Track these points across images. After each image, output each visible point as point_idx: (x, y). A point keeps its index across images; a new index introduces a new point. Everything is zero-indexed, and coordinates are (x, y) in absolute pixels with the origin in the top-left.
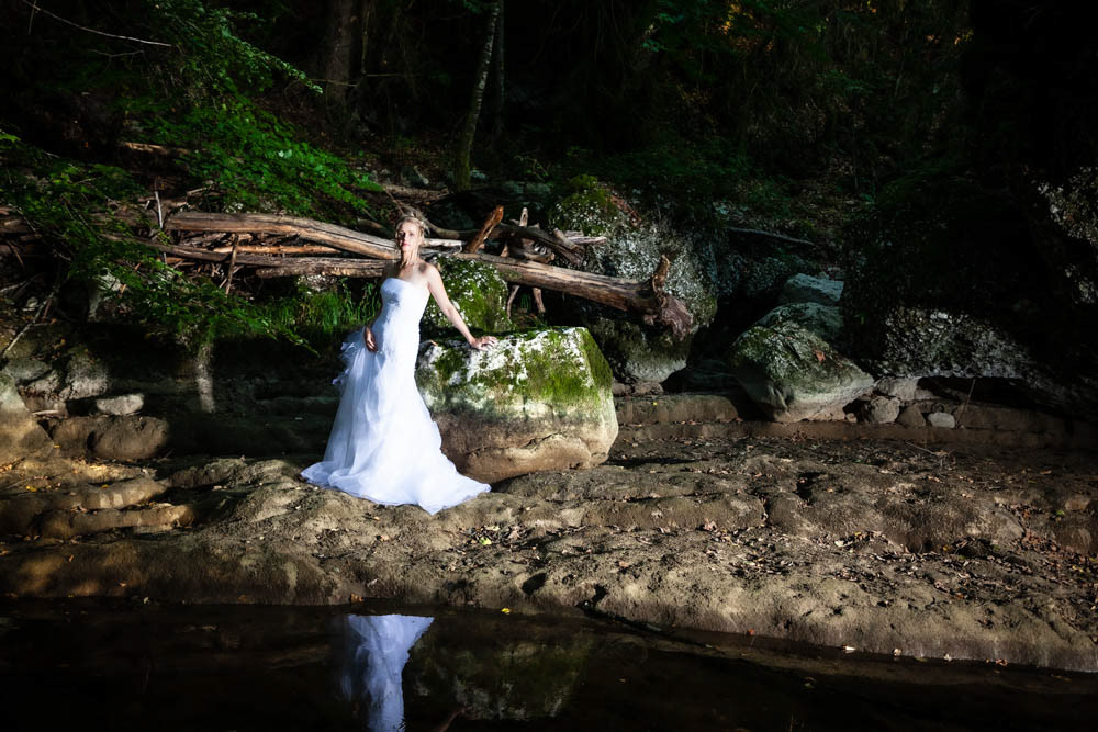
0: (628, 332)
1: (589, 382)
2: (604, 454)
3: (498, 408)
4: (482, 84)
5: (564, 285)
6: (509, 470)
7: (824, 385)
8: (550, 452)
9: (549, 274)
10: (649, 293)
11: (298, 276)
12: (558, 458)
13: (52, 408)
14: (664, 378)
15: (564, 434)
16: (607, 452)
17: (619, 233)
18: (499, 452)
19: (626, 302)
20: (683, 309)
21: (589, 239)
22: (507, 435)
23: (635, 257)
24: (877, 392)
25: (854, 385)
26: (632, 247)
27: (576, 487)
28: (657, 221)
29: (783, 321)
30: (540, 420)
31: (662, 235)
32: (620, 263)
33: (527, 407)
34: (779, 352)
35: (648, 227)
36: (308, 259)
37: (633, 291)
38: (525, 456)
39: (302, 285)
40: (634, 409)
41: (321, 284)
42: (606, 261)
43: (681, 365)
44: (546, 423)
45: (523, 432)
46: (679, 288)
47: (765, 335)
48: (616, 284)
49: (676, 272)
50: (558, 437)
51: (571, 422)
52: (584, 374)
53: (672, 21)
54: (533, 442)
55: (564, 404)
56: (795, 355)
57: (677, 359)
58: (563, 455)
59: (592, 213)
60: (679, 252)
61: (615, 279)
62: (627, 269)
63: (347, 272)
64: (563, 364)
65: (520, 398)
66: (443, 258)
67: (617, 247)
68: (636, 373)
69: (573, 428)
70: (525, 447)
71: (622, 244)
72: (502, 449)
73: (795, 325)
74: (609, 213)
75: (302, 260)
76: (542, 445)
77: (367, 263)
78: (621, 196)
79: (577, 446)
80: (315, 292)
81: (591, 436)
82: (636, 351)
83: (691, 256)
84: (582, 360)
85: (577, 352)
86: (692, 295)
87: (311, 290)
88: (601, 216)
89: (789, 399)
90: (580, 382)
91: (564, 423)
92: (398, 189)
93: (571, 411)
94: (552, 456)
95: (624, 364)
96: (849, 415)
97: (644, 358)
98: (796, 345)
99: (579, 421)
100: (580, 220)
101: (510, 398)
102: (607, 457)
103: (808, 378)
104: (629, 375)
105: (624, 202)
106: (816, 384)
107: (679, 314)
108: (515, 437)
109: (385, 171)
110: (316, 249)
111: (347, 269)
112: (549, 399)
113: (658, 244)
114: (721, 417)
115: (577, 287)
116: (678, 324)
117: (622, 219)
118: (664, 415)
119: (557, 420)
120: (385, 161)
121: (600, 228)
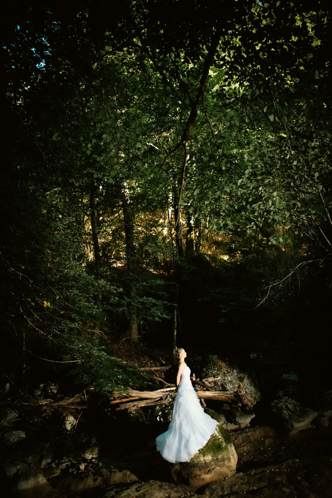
0: (234, 408)
1: (224, 444)
2: (234, 470)
3: (195, 461)
4: (175, 333)
5: (210, 397)
6: (202, 483)
7: (302, 419)
8: (216, 474)
9: (205, 394)
10: (237, 396)
11: (128, 409)
12: (219, 475)
13: (57, 473)
14: (249, 422)
15: (219, 466)
16: (235, 469)
17: (224, 375)
18: (198, 477)
19: (231, 400)
20: (250, 398)
21: (216, 379)
22: (200, 470)
23: (231, 382)
24: (319, 415)
25: (311, 416)
26: (229, 379)
27: (227, 488)
28: (235, 368)
29: (283, 396)
30: (210, 462)
31: (238, 373)
32: (226, 385)
33: (205, 459)
34: (284, 409)
35: (233, 371)
36: (130, 403)
37: (233, 396)
38: (208, 477)
39: (130, 412)
40: (242, 438)
41: (135, 410)
42: (222, 385)
43: (254, 416)
44: (212, 463)
45: (205, 468)
46: (247, 390)
47: (278, 403)
48: (227, 394)
49: (245, 384)
50: (217, 468)
51: (221, 461)
52: (221, 442)
53: (226, 312)
54: (209, 471)
55: (217, 455)
56: (290, 410)
57: (252, 415)
58: (220, 474)
59: (215, 370)
60: (244, 377)
61: (226, 392)
62: (229, 387)
63: (143, 405)
64: (214, 440)
65: (202, 455)
66: (171, 395)
67: (224, 380)
68: (240, 422)
69: (222, 463)
70: (207, 474)
71: (226, 378)
72: (199, 476)
73: (287, 398)
74: (220, 368)
75: (129, 404)
76: (212, 472)
77: (148, 401)
78: (223, 362)
79: (225, 470)
80: (133, 414)
81: (229, 465)
82: (238, 414)
83: (248, 378)
84: (220, 437)
85: (218, 434)
86: (251, 391)
87: (132, 414)
88: (217, 370)
89: (292, 426)
90: (221, 445)
91: (218, 462)
92: (156, 368)
93: (220, 457)
94: (217, 475)
95: (235, 419)
96: (313, 425)
97: (241, 416)
98: (289, 406)
99: (223, 460)
100: (212, 373)
101: (199, 456)
102: (235, 471)
103: (296, 418)
104: (238, 422)
105: (223, 364)
106: (299, 419)
107: (249, 400)
108: (203, 471)
109: (152, 361)
110: (132, 398)
111: (142, 404)
112: (212, 454)
113: (237, 376)
114: (271, 434)
115: (215, 397)
116: (249, 404)
117: (224, 370)
118: (252, 438)
119: (216, 461)
120: (151, 358)
121: (218, 375)
